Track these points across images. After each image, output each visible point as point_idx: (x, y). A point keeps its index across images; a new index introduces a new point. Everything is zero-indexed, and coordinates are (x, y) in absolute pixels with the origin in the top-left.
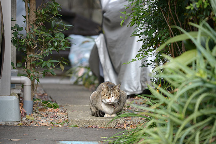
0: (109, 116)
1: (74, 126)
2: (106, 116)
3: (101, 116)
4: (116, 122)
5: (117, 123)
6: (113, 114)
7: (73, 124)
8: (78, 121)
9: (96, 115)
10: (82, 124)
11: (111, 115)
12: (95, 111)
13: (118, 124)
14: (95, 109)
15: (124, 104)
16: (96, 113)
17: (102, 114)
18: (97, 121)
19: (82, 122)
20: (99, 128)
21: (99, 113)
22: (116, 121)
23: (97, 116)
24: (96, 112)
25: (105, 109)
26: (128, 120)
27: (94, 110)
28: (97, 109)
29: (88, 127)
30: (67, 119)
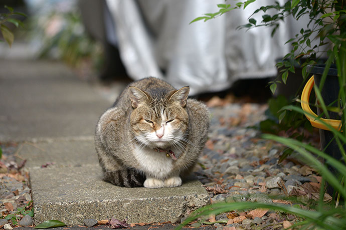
0: (159, 183)
1: (53, 224)
2: (149, 183)
3: (133, 185)
4: (182, 205)
5: (185, 207)
6: (169, 176)
7: (49, 218)
8: (66, 207)
9: (117, 181)
10: (78, 216)
11: (165, 179)
12: (114, 169)
13: (188, 211)
14: (115, 163)
15: (203, 144)
16: (117, 175)
17: (137, 178)
18: (125, 205)
19: (77, 208)
20: (132, 225)
21: (129, 177)
22: (182, 200)
23: (122, 185)
24: (119, 172)
25: (145, 162)
26: (218, 193)
27: (111, 167)
28: (120, 162)
29: (97, 224)
30: (29, 199)
